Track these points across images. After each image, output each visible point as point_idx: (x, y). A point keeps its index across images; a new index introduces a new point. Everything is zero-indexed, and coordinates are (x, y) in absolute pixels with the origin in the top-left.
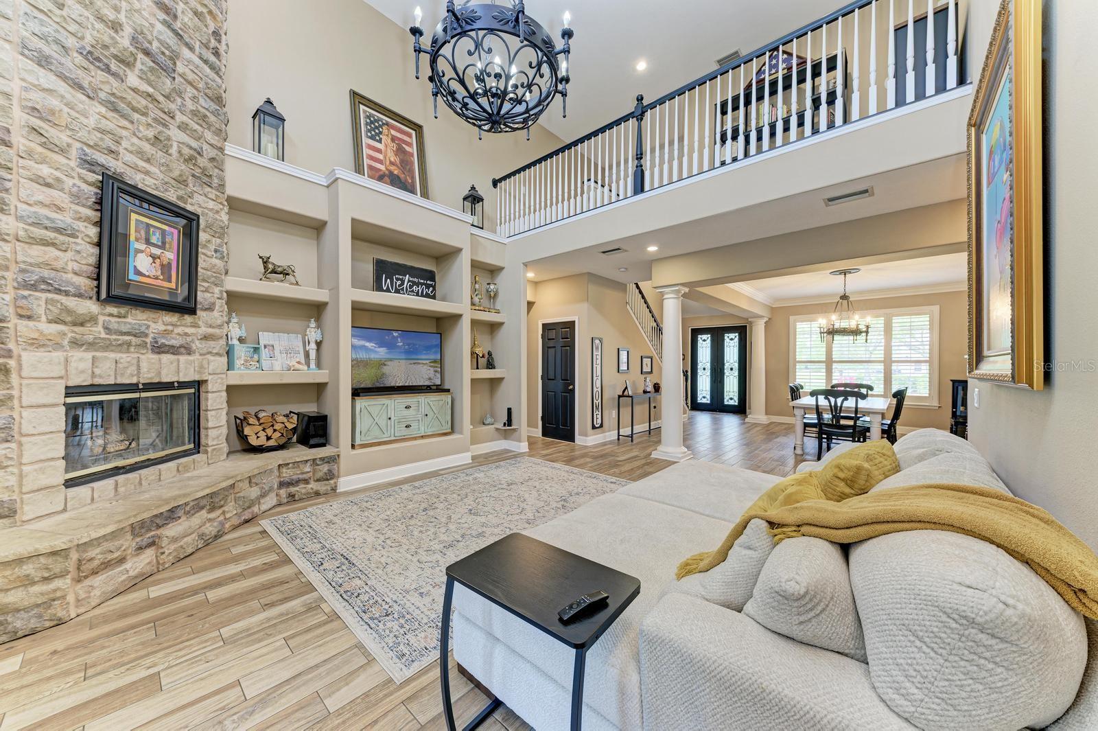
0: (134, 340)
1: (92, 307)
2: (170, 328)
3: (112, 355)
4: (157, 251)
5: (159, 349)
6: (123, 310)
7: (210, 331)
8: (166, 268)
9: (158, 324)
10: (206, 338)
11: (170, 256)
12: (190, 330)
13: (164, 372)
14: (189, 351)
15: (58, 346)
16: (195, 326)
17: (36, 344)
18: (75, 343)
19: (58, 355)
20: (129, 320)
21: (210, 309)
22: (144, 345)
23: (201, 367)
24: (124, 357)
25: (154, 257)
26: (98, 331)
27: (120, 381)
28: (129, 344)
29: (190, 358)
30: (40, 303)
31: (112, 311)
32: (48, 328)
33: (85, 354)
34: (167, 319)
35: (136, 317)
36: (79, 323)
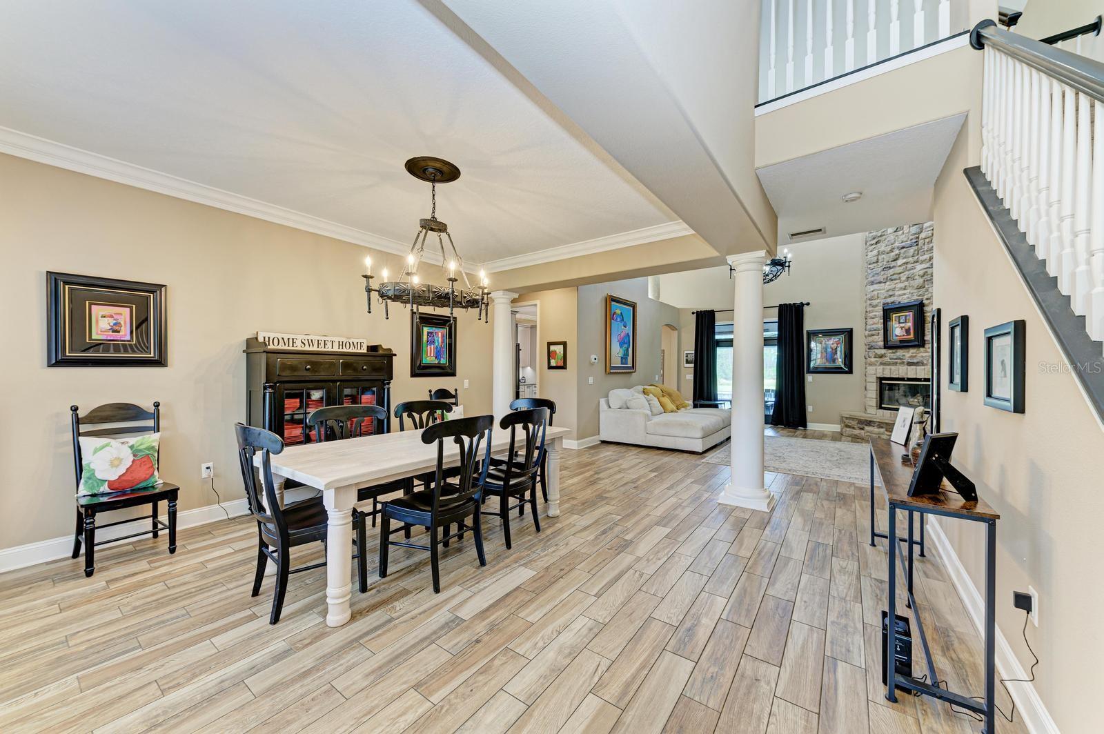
0: (899, 361)
1: (883, 351)
2: (914, 355)
3: (889, 367)
4: (902, 325)
5: (909, 364)
6: (894, 351)
8: (908, 331)
9: (908, 354)
11: (910, 324)
12: (924, 355)
13: (909, 373)
15: (876, 365)
17: (871, 365)
18: (882, 364)
19: (874, 367)
20: (898, 354)
22: (903, 363)
24: (893, 368)
25: (902, 328)
26: (886, 359)
27: (892, 376)
28: (896, 363)
29: (923, 367)
30: (872, 353)
31: (890, 351)
32: (873, 360)
33: (882, 367)
34: (912, 351)
35: (900, 353)
36: (881, 357)
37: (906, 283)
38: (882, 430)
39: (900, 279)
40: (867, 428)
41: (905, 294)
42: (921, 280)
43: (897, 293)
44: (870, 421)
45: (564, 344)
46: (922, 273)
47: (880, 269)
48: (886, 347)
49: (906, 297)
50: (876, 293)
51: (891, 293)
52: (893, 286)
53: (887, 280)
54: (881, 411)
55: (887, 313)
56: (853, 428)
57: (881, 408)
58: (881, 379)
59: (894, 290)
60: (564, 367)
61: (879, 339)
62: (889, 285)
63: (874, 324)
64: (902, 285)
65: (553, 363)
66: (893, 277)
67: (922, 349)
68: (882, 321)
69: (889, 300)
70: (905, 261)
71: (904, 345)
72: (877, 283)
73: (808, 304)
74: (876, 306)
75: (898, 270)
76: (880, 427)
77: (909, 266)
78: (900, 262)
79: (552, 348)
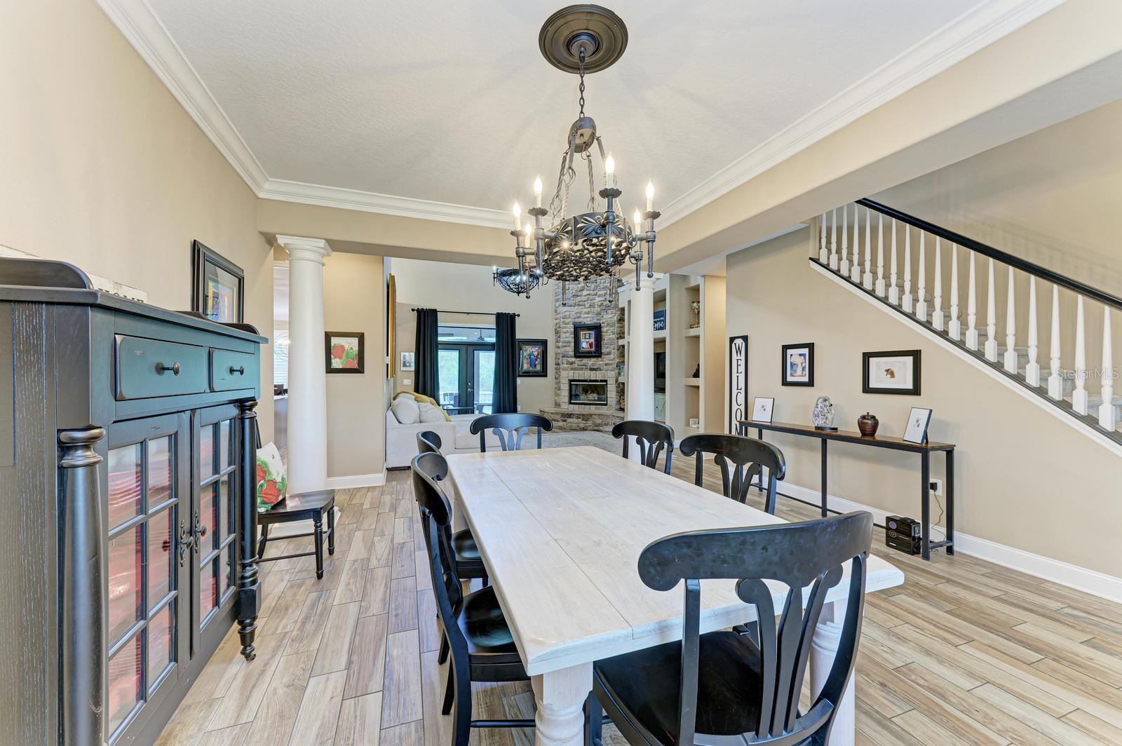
0: (584, 367)
1: (573, 359)
2: (595, 363)
3: (577, 372)
4: (587, 340)
5: (591, 369)
6: (581, 359)
7: (609, 362)
8: (591, 345)
9: (590, 362)
10: (606, 365)
11: (592, 340)
12: (601, 363)
13: (591, 376)
14: (600, 370)
15: (567, 370)
16: (602, 361)
17: (563, 370)
18: (572, 369)
19: (566, 372)
21: (609, 354)
22: (587, 368)
23: (604, 375)
24: (581, 372)
25: (587, 342)
26: (576, 366)
27: (580, 379)
28: (583, 369)
30: (565, 360)
31: (578, 359)
32: (566, 366)
33: (572, 372)
34: (593, 360)
35: (585, 361)
36: (571, 364)
37: (589, 309)
38: (580, 420)
39: (584, 305)
40: (569, 420)
41: (588, 317)
42: (599, 309)
43: (583, 316)
44: (571, 414)
45: (361, 337)
46: (599, 303)
47: (571, 295)
48: (575, 357)
49: (588, 320)
50: (568, 313)
51: (578, 315)
52: (580, 310)
53: (575, 305)
54: (572, 406)
55: (578, 329)
56: (558, 421)
57: (570, 403)
58: (571, 381)
59: (580, 313)
60: (360, 370)
61: (570, 350)
62: (576, 309)
63: (567, 337)
64: (587, 310)
65: (336, 363)
66: (581, 303)
67: (600, 359)
68: (573, 336)
69: (577, 320)
70: (588, 292)
71: (587, 355)
72: (568, 306)
73: (519, 316)
74: (568, 323)
75: (584, 298)
76: (578, 418)
77: (591, 297)
78: (585, 293)
79: (335, 341)
